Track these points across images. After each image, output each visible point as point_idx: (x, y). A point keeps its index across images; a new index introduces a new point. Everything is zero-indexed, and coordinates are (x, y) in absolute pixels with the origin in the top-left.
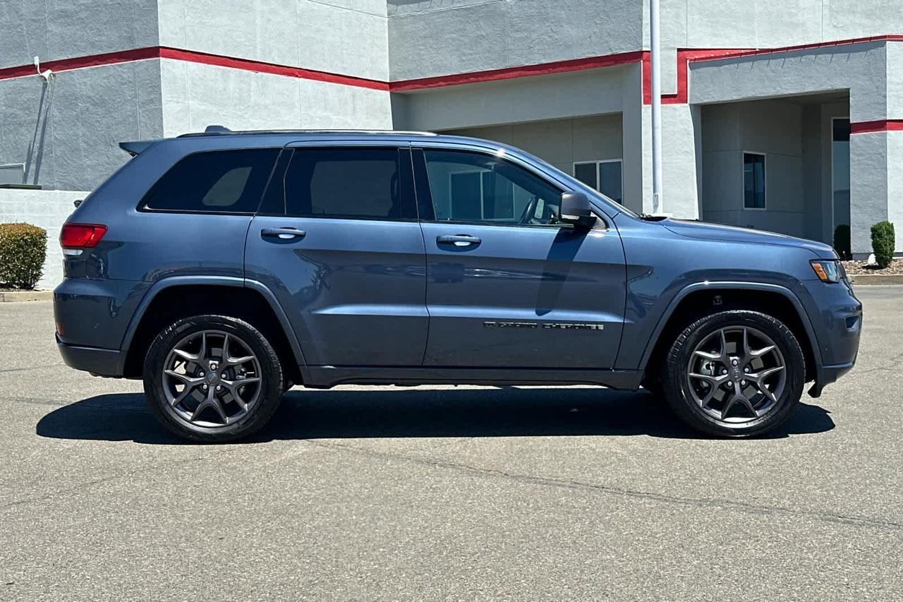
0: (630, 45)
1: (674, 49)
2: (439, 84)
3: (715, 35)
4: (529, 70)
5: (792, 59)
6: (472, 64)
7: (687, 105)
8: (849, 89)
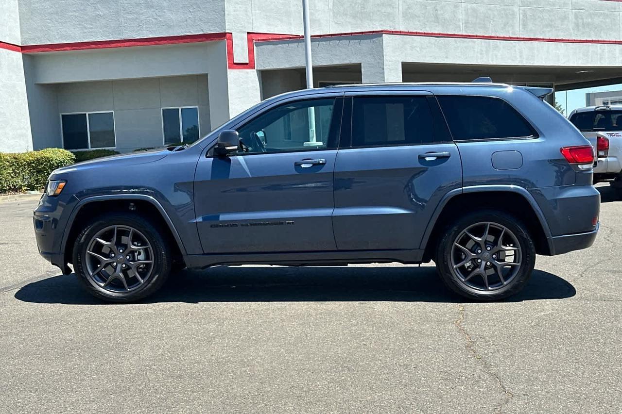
0: (216, 28)
1: (245, 32)
2: (65, 48)
3: (269, 25)
4: (140, 42)
5: (324, 43)
6: (92, 35)
7: (255, 70)
8: (361, 64)
